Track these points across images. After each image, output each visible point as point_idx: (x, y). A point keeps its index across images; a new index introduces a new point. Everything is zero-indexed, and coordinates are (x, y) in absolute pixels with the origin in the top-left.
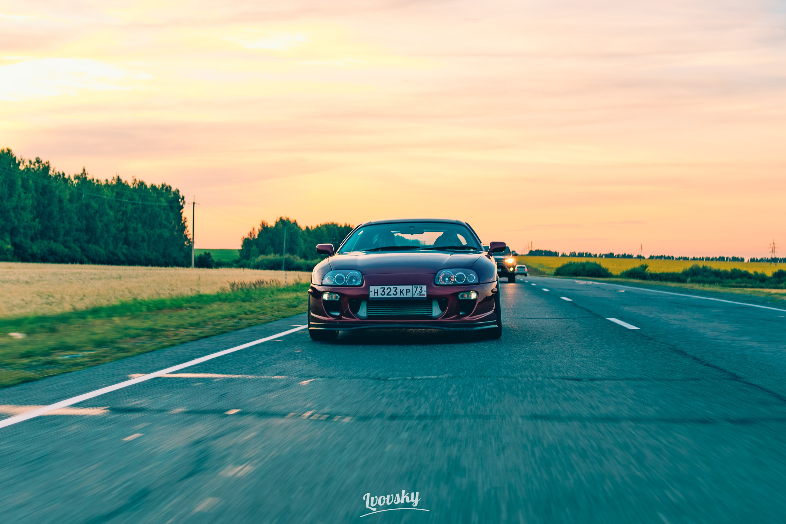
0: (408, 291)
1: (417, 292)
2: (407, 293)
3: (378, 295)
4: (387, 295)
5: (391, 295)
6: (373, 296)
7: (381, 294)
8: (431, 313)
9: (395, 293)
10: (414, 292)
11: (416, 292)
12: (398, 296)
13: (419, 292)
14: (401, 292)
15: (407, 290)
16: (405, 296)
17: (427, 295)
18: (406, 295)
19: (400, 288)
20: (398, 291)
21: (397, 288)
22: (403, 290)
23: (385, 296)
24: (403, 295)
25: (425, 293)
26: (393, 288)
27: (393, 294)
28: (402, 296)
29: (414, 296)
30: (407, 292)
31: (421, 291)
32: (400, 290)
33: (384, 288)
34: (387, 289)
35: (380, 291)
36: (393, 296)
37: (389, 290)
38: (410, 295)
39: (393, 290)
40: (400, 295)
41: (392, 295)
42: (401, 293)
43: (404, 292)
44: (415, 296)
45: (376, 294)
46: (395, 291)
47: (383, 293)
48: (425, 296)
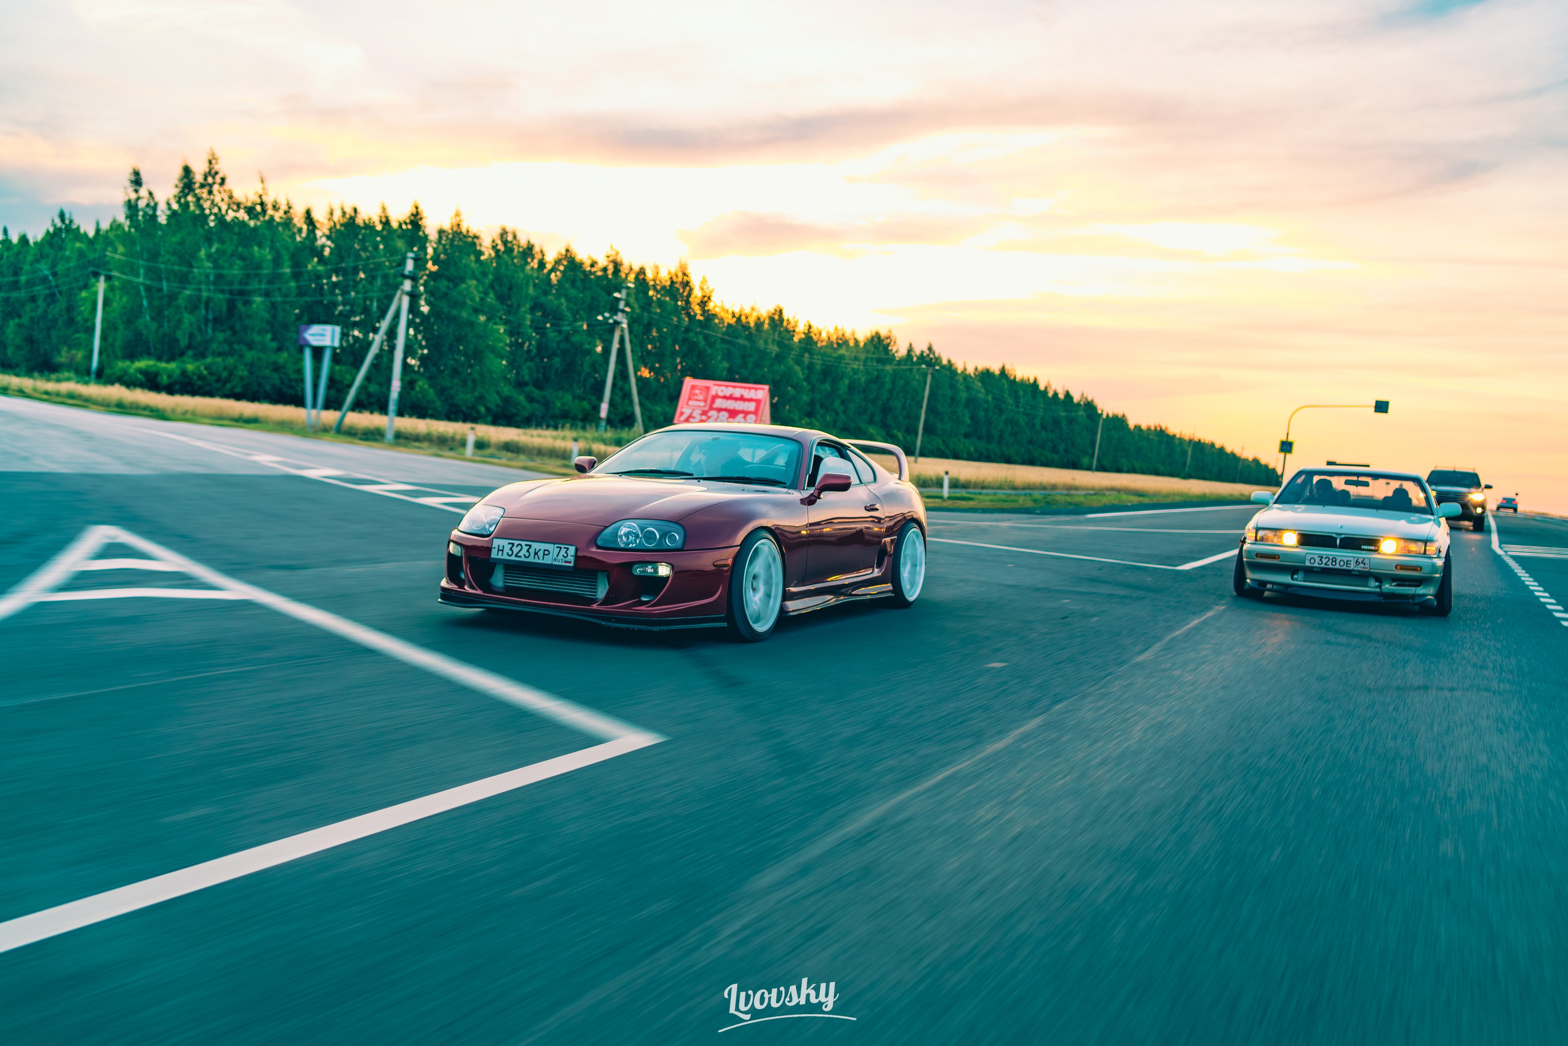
0: (546, 553)
1: (560, 557)
2: (545, 556)
3: (502, 555)
4: (516, 555)
5: (521, 556)
6: (496, 555)
7: (508, 553)
8: (595, 592)
9: (527, 555)
10: (555, 556)
11: (557, 556)
12: (531, 559)
13: (563, 556)
14: (536, 554)
15: (545, 550)
16: (541, 561)
17: (575, 562)
18: (543, 559)
19: (536, 546)
20: (532, 551)
21: (530, 546)
22: (540, 550)
23: (513, 557)
24: (539, 559)
25: (571, 559)
26: (525, 546)
27: (524, 555)
28: (536, 560)
29: (554, 563)
30: (544, 554)
31: (566, 555)
32: (535, 549)
33: (513, 544)
34: (517, 546)
35: (505, 549)
36: (523, 559)
37: (519, 547)
38: (548, 560)
39: (524, 549)
40: (534, 558)
42: (536, 556)
43: (541, 554)
44: (557, 563)
45: (501, 552)
46: (528, 551)
48: (572, 564)
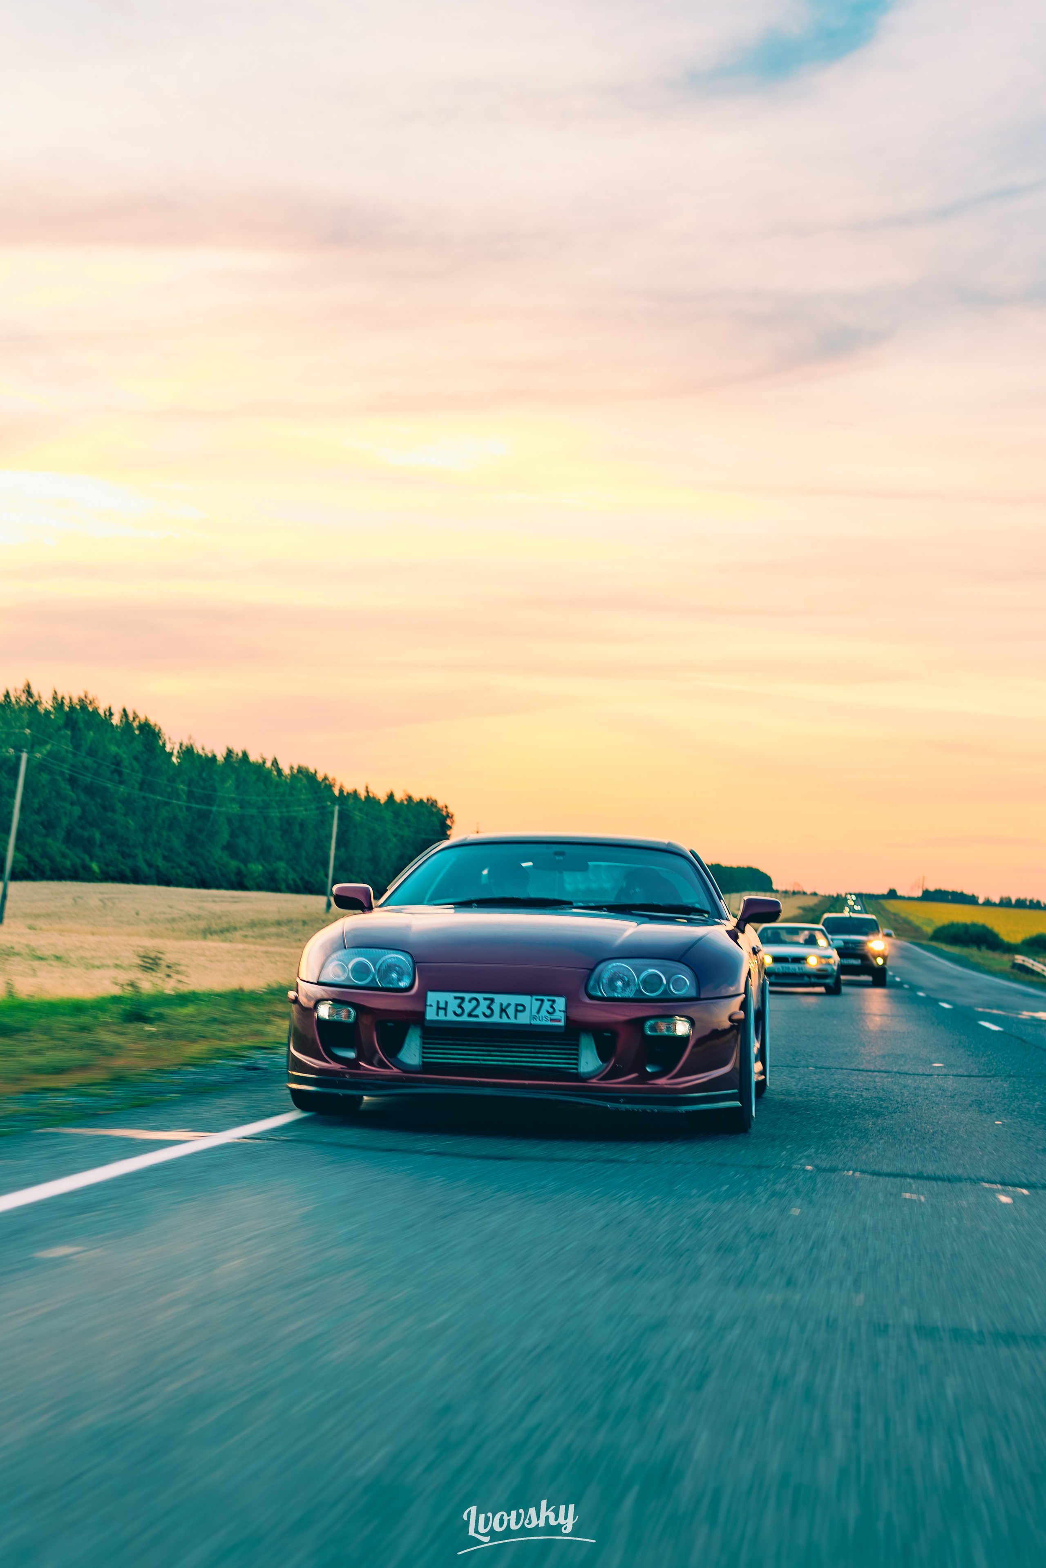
0: (520, 1008)
1: (543, 1013)
2: (518, 1014)
3: (446, 1015)
4: (470, 1015)
5: (477, 1016)
6: (435, 1018)
7: (455, 1013)
8: (577, 1064)
9: (488, 1012)
10: (534, 1013)
11: (538, 1012)
12: (495, 1019)
13: (548, 1012)
14: (503, 1010)
15: (517, 1005)
16: (512, 1020)
17: (567, 1020)
18: (516, 1017)
19: (501, 999)
20: (496, 1007)
21: (492, 1000)
22: (509, 1005)
23: (465, 1018)
24: (508, 1017)
25: (562, 1015)
26: (485, 999)
27: (484, 1014)
28: (505, 1020)
29: (534, 1022)
30: (517, 1011)
31: (551, 1010)
32: (501, 1005)
33: (463, 999)
34: (470, 1001)
35: (453, 1005)
36: (482, 1019)
37: (474, 1003)
38: (523, 1019)
39: (484, 1004)
40: (501, 1017)
41: (481, 1016)
42: (504, 1014)
43: (511, 1011)
44: (538, 1022)
45: (442, 1012)
46: (489, 1007)
47: (459, 1011)
48: (562, 1023)
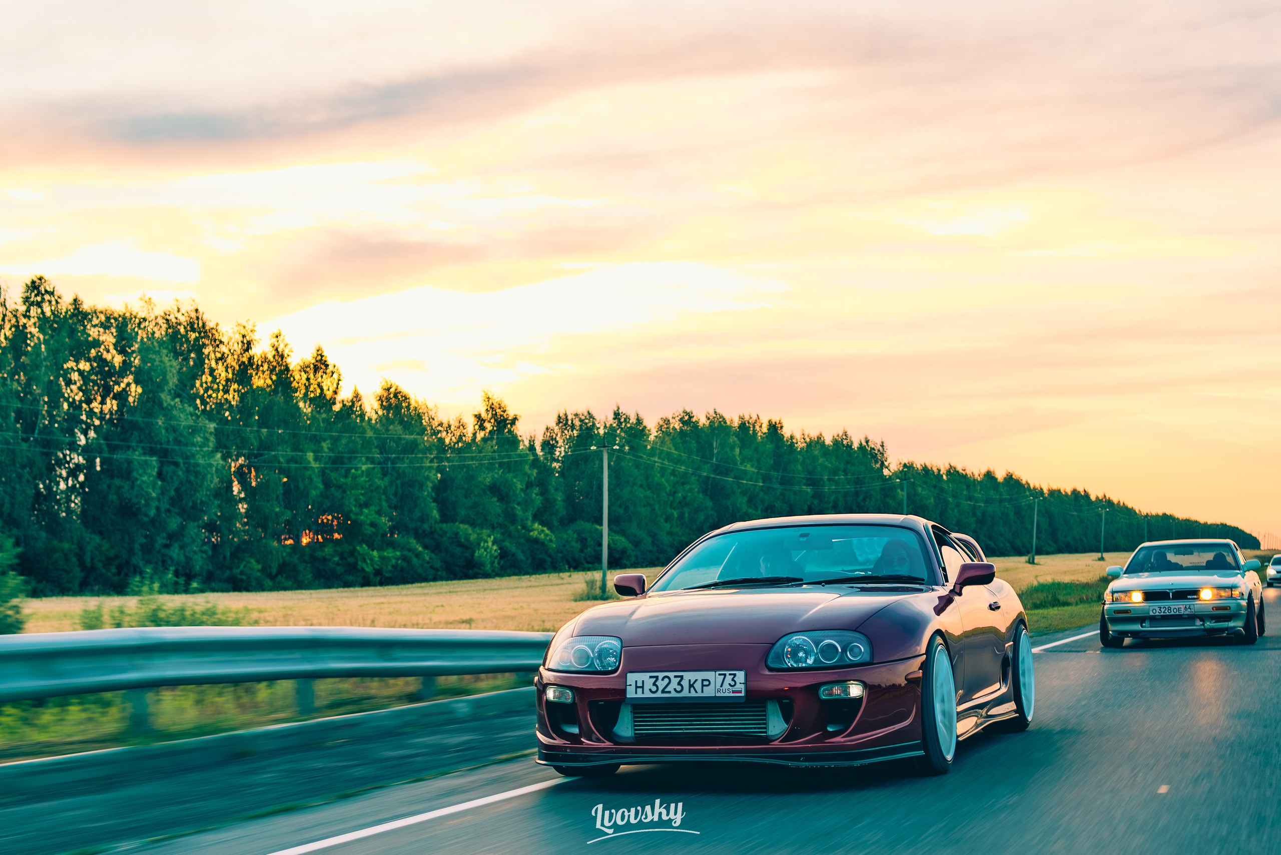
0: (706, 683)
1: (726, 686)
2: (704, 688)
3: (643, 693)
4: (663, 691)
5: (670, 692)
6: (634, 696)
7: (651, 691)
8: (766, 729)
9: (679, 688)
10: (718, 686)
11: (721, 686)
12: (685, 693)
13: (730, 684)
14: (691, 686)
15: (703, 680)
16: (700, 694)
17: (747, 691)
18: (702, 692)
19: (689, 676)
20: (685, 683)
21: (682, 677)
22: (696, 680)
23: (659, 694)
24: (696, 692)
25: (741, 687)
26: (675, 677)
27: (675, 690)
28: (693, 694)
29: (718, 695)
30: (703, 686)
31: (733, 683)
32: (690, 680)
33: (657, 678)
34: (663, 679)
35: (649, 684)
36: (674, 694)
37: (667, 680)
38: (709, 692)
39: (675, 681)
40: (690, 692)
41: (673, 691)
42: (692, 689)
43: (698, 686)
44: (722, 695)
45: (639, 690)
46: (679, 684)
47: (654, 689)
48: (743, 694)
